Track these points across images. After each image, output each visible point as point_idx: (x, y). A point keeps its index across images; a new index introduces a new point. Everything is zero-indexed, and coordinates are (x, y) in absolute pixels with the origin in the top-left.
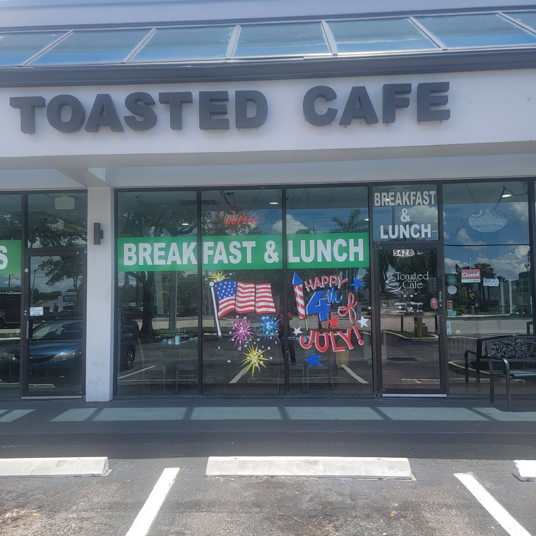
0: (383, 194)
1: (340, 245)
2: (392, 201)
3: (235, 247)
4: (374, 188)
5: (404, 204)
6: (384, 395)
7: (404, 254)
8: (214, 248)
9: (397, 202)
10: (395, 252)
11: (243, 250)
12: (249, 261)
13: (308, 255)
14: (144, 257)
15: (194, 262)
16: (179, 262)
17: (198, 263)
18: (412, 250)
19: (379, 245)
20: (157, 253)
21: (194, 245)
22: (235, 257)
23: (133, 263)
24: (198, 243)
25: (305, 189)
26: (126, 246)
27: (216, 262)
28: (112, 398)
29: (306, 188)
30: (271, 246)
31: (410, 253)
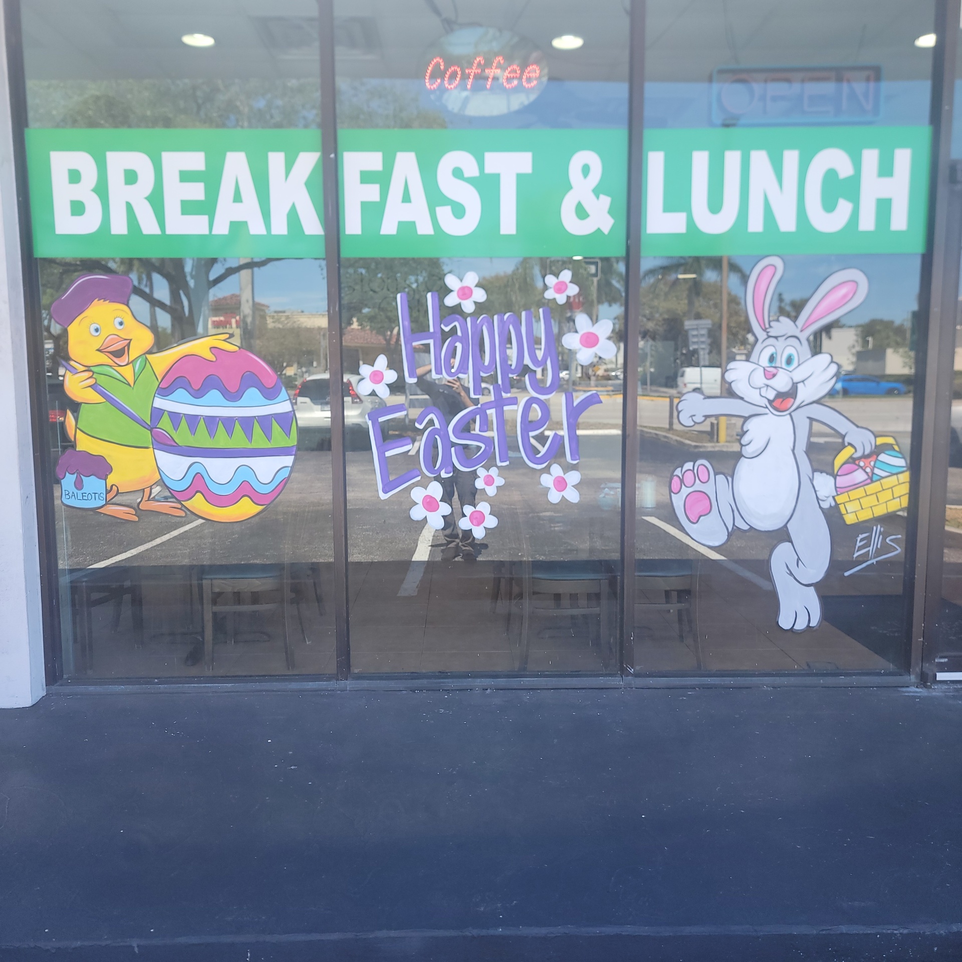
1: (831, 175)
3: (458, 173)
6: (941, 676)
8: (382, 178)
11: (487, 185)
12: (508, 225)
13: (715, 206)
14: (128, 204)
15: (313, 226)
16: (257, 228)
17: (326, 231)
20: (175, 191)
21: (308, 161)
22: (459, 211)
23: (88, 224)
24: (325, 159)
26: (60, 162)
27: (389, 228)
30: (586, 170)
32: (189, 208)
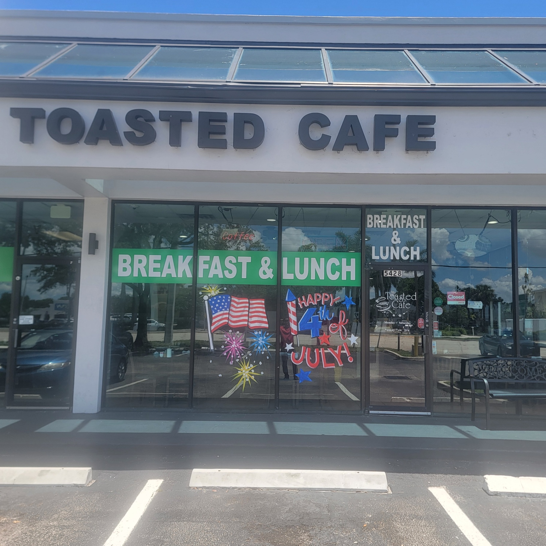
0: (376, 216)
1: (333, 264)
2: (384, 224)
3: (230, 262)
4: (367, 210)
5: (395, 227)
6: (371, 412)
7: (394, 275)
8: (209, 263)
9: (389, 224)
10: (385, 273)
11: (239, 265)
12: (244, 276)
13: (302, 272)
14: (139, 269)
15: (189, 275)
16: (174, 275)
17: (193, 276)
18: (401, 271)
19: (370, 265)
20: (152, 265)
21: (189, 258)
22: (230, 272)
23: (127, 274)
24: (194, 257)
25: (301, 208)
26: (121, 257)
27: (211, 276)
28: (99, 410)
29: (302, 207)
30: (266, 262)
31: (400, 274)
32: (155, 270)
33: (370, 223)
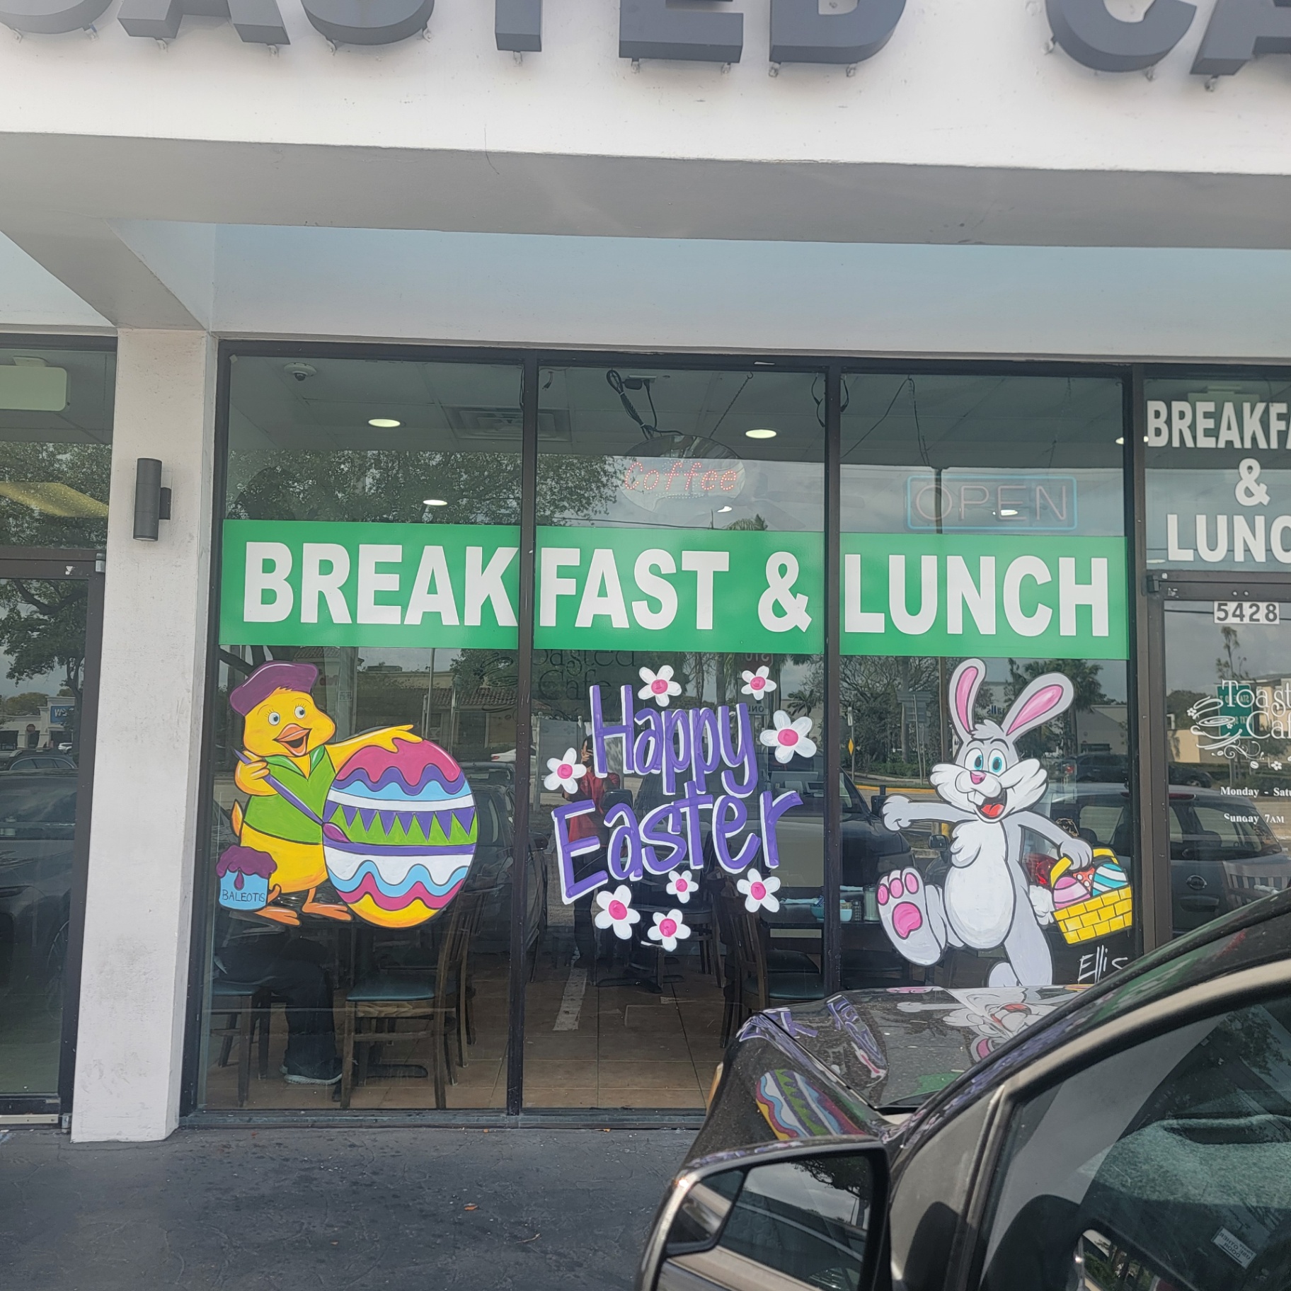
0: (1177, 406)
1: (1028, 581)
2: (1208, 433)
3: (655, 570)
4: (1150, 385)
5: (1248, 445)
7: (1251, 619)
8: (579, 574)
9: (1225, 436)
10: (1220, 609)
11: (684, 582)
12: (705, 620)
13: (913, 608)
14: (321, 594)
15: (506, 617)
16: (450, 619)
17: (519, 622)
18: (1277, 604)
19: (1165, 581)
20: (369, 582)
21: (506, 556)
22: (655, 605)
23: (278, 612)
24: (522, 552)
25: (906, 377)
26: (256, 552)
27: (584, 620)
28: (176, 1125)
29: (909, 374)
30: (783, 570)
31: (1271, 616)
32: (382, 598)
33: (1158, 432)
